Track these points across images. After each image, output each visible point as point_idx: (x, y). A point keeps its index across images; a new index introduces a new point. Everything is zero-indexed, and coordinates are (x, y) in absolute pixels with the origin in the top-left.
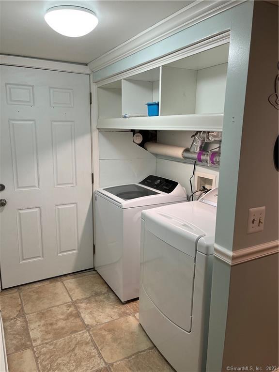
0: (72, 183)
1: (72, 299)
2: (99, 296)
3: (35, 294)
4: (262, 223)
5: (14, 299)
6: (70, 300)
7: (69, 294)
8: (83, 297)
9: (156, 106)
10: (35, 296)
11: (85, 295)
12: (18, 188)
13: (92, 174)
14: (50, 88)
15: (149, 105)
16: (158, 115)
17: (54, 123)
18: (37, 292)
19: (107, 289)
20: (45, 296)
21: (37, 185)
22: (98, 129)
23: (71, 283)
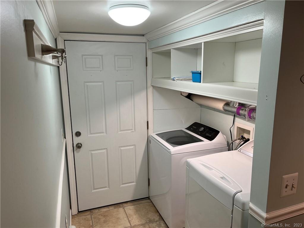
0: (132, 129)
1: (131, 224)
2: (152, 223)
3: (102, 217)
4: (294, 188)
5: (87, 220)
6: (129, 225)
7: (128, 219)
8: (140, 223)
9: (199, 74)
10: (103, 219)
11: (141, 221)
12: (91, 134)
13: (148, 122)
14: (115, 56)
15: (193, 73)
16: (200, 82)
17: (118, 83)
18: (104, 216)
19: (159, 217)
20: (110, 220)
21: (104, 131)
22: (152, 86)
23: (130, 209)
